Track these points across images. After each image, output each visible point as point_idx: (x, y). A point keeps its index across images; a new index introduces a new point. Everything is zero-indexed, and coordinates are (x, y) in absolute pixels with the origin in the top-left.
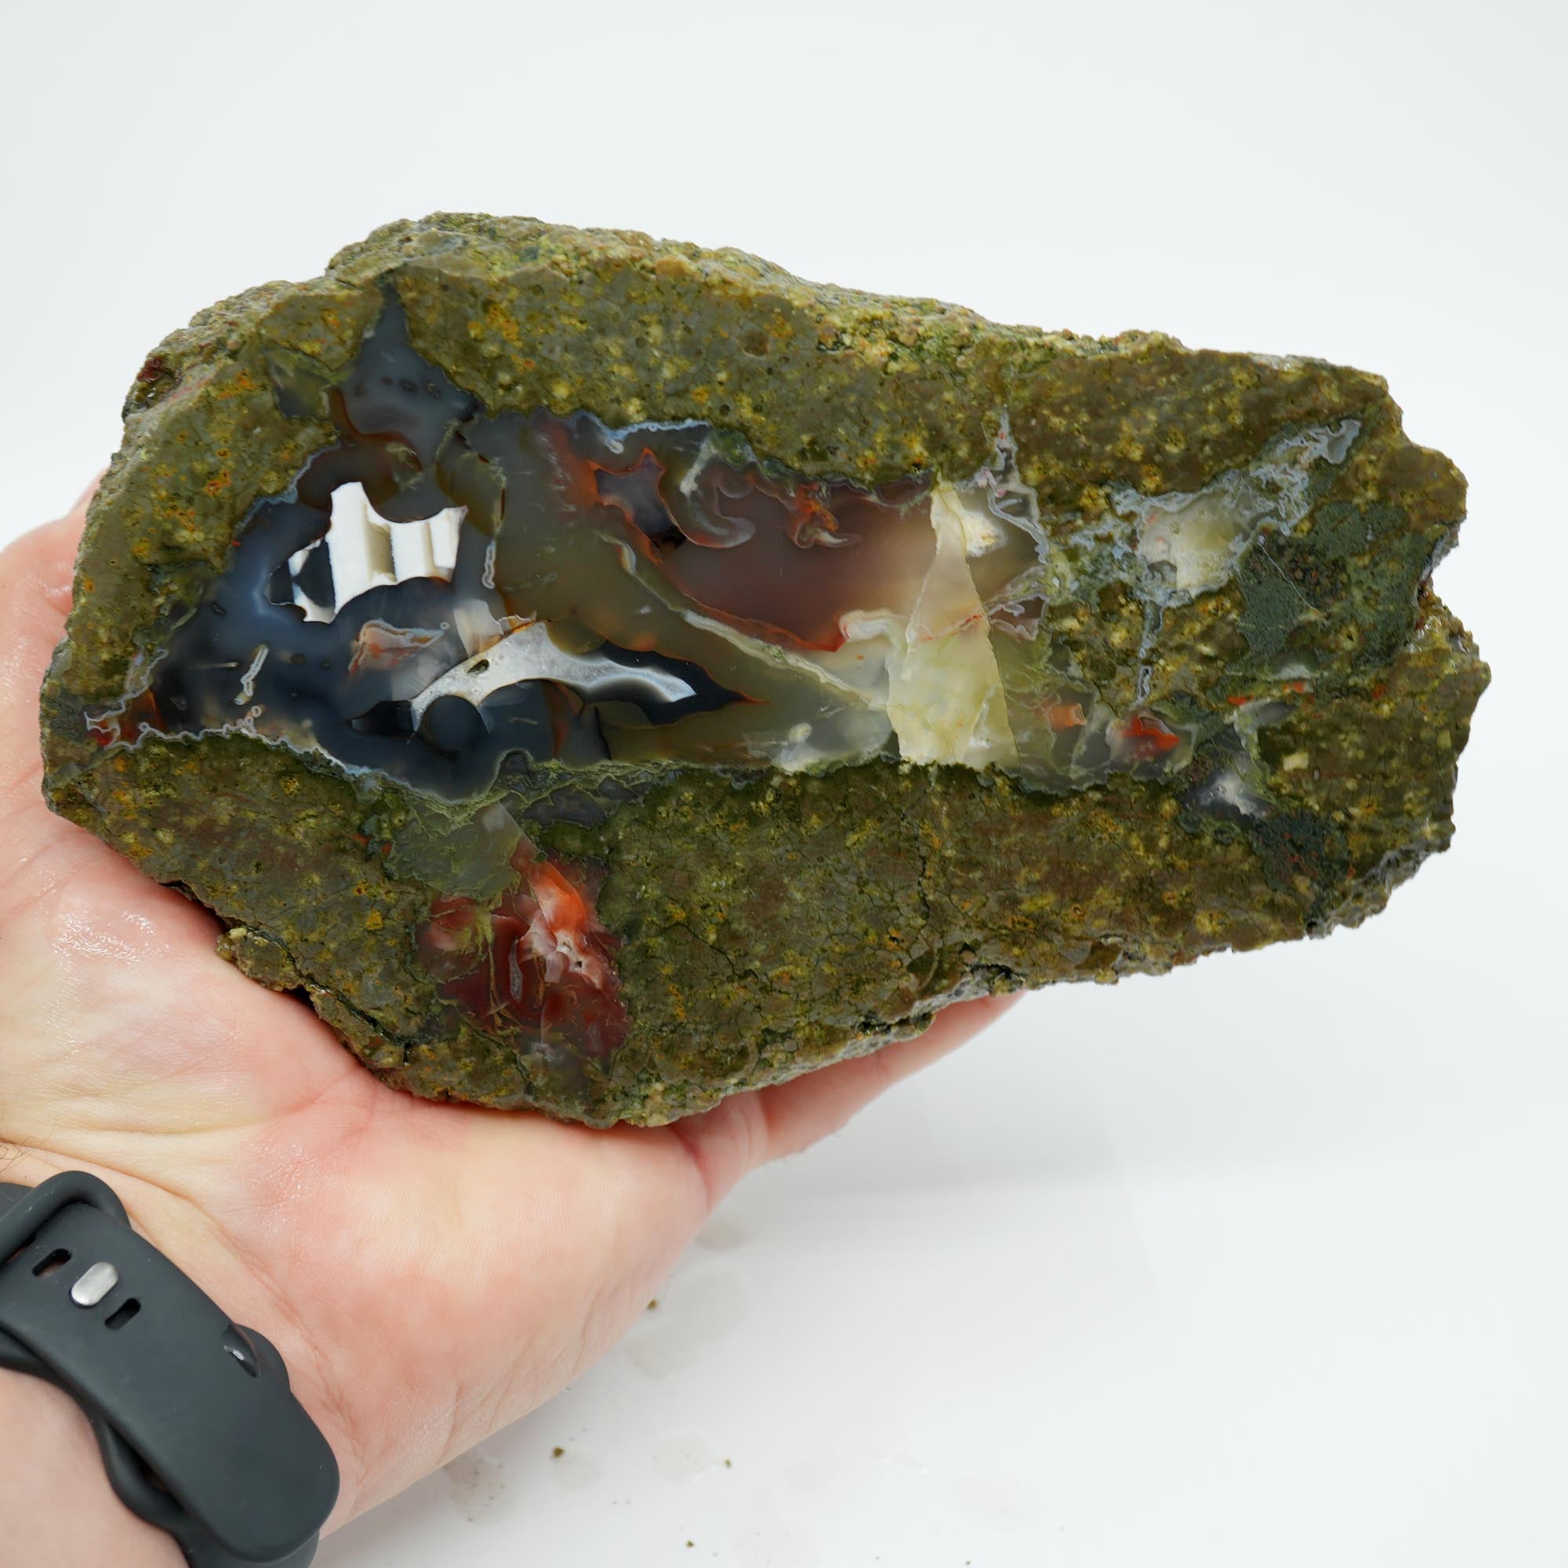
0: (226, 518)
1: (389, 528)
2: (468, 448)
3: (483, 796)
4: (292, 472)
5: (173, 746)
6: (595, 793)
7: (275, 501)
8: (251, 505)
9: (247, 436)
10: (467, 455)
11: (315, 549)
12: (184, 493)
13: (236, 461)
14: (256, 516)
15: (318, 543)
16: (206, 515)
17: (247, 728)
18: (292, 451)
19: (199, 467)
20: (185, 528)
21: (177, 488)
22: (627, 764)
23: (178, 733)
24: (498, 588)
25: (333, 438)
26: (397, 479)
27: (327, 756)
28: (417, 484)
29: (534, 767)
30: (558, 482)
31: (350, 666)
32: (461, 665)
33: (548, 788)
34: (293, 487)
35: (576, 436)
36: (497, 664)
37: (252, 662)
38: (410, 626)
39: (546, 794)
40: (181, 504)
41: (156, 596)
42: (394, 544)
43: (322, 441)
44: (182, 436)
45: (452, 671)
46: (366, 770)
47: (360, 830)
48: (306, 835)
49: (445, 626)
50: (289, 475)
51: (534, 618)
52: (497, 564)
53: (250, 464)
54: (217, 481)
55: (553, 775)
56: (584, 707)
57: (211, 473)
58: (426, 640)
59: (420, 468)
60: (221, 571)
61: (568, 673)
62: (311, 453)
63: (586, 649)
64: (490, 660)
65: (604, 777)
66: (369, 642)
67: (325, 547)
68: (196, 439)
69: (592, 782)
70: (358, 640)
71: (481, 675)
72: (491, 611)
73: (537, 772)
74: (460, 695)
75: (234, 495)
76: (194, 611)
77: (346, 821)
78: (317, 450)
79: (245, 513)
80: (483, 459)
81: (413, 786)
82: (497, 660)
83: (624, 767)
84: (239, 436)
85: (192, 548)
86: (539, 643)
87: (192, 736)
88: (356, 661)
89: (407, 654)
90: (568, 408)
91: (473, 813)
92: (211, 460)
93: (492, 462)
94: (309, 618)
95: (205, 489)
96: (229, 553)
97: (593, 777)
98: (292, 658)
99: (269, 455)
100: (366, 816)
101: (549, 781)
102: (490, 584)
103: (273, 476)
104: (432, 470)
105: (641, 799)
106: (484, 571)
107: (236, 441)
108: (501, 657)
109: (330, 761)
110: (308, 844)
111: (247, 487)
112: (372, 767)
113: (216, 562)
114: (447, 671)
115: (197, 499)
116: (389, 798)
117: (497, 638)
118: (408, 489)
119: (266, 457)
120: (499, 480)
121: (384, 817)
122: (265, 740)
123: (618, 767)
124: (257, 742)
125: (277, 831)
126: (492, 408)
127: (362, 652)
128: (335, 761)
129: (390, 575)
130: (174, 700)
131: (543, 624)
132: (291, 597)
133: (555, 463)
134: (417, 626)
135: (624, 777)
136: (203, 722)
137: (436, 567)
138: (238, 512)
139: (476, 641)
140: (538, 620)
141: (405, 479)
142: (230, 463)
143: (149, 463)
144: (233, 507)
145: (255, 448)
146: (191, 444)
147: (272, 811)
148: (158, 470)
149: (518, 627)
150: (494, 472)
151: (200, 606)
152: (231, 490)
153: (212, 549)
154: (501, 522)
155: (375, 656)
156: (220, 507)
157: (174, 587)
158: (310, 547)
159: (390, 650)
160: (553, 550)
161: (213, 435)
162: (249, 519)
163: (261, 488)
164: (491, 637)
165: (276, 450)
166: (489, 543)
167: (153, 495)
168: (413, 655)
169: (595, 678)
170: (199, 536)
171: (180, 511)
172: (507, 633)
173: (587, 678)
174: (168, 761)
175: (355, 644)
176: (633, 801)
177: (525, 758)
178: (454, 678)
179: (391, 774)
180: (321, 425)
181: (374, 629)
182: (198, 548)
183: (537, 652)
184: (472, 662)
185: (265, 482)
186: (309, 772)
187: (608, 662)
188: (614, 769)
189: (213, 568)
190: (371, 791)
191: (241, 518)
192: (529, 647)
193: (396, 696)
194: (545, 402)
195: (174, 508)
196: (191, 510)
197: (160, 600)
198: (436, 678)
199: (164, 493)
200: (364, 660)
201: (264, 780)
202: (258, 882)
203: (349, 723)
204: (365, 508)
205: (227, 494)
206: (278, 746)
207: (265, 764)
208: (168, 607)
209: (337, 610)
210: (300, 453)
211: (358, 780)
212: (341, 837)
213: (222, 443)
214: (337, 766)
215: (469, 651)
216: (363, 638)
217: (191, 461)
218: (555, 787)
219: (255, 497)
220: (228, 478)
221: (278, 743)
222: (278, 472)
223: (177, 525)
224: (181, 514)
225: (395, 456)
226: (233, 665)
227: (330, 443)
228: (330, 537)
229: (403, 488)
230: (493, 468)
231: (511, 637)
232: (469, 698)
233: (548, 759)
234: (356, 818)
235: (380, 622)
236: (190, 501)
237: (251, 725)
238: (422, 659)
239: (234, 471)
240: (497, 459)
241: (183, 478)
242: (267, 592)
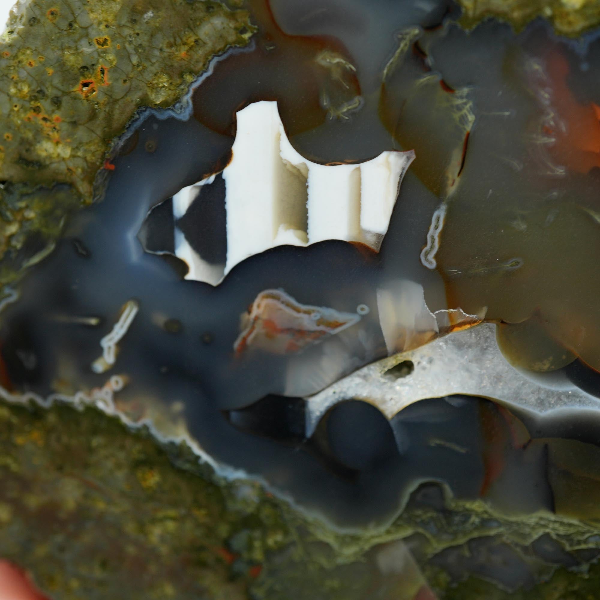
0: (99, 132)
1: (308, 170)
2: (428, 70)
3: (383, 529)
4: (188, 78)
5: (16, 409)
6: (525, 549)
7: (162, 116)
8: (132, 119)
9: (134, 21)
10: (425, 79)
11: (206, 186)
12: (50, 92)
13: (118, 54)
14: (137, 132)
15: (212, 179)
16: (74, 124)
17: (105, 402)
18: (191, 48)
19: (71, 59)
20: (49, 138)
21: (41, 83)
22: (575, 522)
23: (23, 392)
24: (439, 268)
25: (246, 36)
26: (325, 103)
27: (197, 450)
28: (352, 113)
29: (452, 504)
30: (547, 132)
31: (237, 344)
32: (377, 364)
33: (465, 533)
34: (187, 98)
35: (585, 67)
36: (424, 368)
37: (117, 321)
38: (320, 304)
39: (462, 540)
40: (45, 105)
41: (9, 222)
42: (310, 191)
43: (232, 38)
44: (52, 13)
45: (365, 370)
46: (239, 475)
47: (227, 544)
48: (163, 539)
49: (364, 309)
50: (184, 82)
51: (482, 314)
52: (443, 235)
53: (135, 60)
54: (92, 79)
55: (474, 519)
56: (530, 441)
57: (84, 67)
58: (337, 325)
59: (358, 91)
60: (89, 200)
61: (517, 395)
62: (216, 54)
63: (546, 366)
64: (415, 364)
65: (541, 532)
66: (265, 317)
67: (220, 183)
68: (71, 19)
69: (524, 536)
70: (250, 312)
71: (400, 380)
72: (426, 298)
73: (457, 513)
74: (370, 401)
75: (113, 102)
76: (52, 247)
77: (210, 531)
78: (224, 51)
79: (123, 128)
80: (447, 87)
81: (299, 502)
82: (424, 363)
83: (570, 525)
84: (124, 21)
85: (54, 166)
86: (484, 350)
87: (40, 401)
88: (245, 339)
89: (309, 339)
90: (579, 24)
91: (367, 547)
92: (87, 50)
93: (458, 93)
94: (191, 276)
95: (77, 88)
96: (100, 180)
97: (527, 530)
98: (166, 324)
99: (161, 50)
100: (235, 529)
101: (468, 526)
102: (430, 262)
103: (164, 80)
104: (376, 95)
105: (585, 567)
106: (426, 244)
107: (120, 26)
108: (431, 361)
109: (198, 458)
110: (164, 550)
111: (128, 92)
112: (250, 470)
113: (83, 188)
114: (358, 368)
115: (65, 100)
116: (266, 511)
117: (429, 335)
118: (338, 119)
119: (157, 53)
120: (463, 119)
121: (257, 534)
122: (125, 420)
123: (562, 524)
124: (114, 421)
125: (130, 528)
126: (471, 13)
127: (253, 328)
128: (205, 457)
129: (300, 233)
130: (22, 355)
131: (493, 325)
132: (172, 247)
133: (547, 103)
134: (328, 305)
135: (568, 537)
136: (55, 385)
137: (362, 231)
138: (115, 125)
139: (400, 334)
140: (487, 319)
141: (337, 105)
142: (111, 57)
143: (10, 46)
144: (109, 117)
145: (143, 40)
146: (64, 25)
147: (125, 506)
148: (21, 57)
149: (460, 325)
150: (459, 108)
151: (60, 242)
152: (109, 93)
153: (80, 170)
154: (458, 180)
155: (269, 336)
156: (93, 116)
157: (31, 214)
158: (202, 183)
159: (288, 330)
160: (523, 227)
161: (92, 16)
162: (129, 135)
163: (147, 95)
164: (422, 332)
165: (171, 46)
166: (436, 207)
167: (13, 90)
168: (317, 342)
169: (551, 406)
170: (65, 151)
171: (42, 115)
172: (443, 331)
173: (541, 403)
174: (9, 427)
175: (245, 317)
176: (574, 569)
177: (442, 492)
178: (365, 377)
179: (273, 484)
180: (232, 16)
181: (270, 301)
182: (63, 167)
183: (478, 360)
184: (391, 362)
185: (154, 88)
186: (173, 466)
187: (572, 388)
188: (557, 526)
189: (80, 196)
190: (245, 501)
191: (119, 133)
192: (471, 353)
193: (290, 391)
194: (548, 12)
195: (37, 110)
196: (56, 115)
197: (13, 229)
198: (343, 375)
199: (26, 89)
200: (255, 338)
201: (119, 466)
202: (101, 583)
203: (227, 413)
204: (279, 139)
205: (103, 99)
206: (138, 430)
207: (122, 447)
208: (22, 238)
209: (227, 270)
210: (201, 52)
211: (231, 486)
212: (201, 549)
213: (102, 27)
214: (207, 465)
215: (390, 346)
216: (255, 311)
217: (62, 50)
218: (476, 534)
219: (138, 106)
220: (107, 77)
221: (139, 424)
222: (171, 77)
223: (38, 132)
224: (45, 119)
225: (327, 71)
226: (93, 321)
227: (240, 41)
228: (229, 173)
229: (332, 114)
230: (459, 102)
231: (447, 336)
232: (382, 407)
233: (471, 496)
234: (223, 530)
235: (279, 292)
236: (57, 102)
237: (109, 398)
238: (328, 348)
239: (115, 69)
240: (465, 91)
241: (50, 71)
242: (143, 237)
